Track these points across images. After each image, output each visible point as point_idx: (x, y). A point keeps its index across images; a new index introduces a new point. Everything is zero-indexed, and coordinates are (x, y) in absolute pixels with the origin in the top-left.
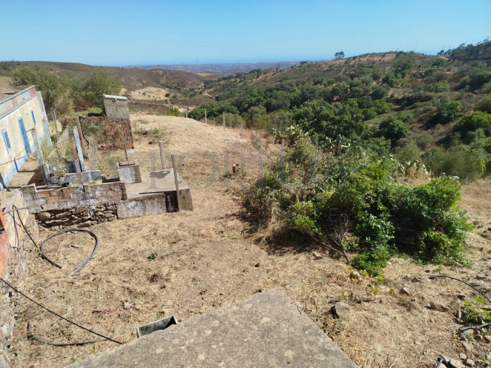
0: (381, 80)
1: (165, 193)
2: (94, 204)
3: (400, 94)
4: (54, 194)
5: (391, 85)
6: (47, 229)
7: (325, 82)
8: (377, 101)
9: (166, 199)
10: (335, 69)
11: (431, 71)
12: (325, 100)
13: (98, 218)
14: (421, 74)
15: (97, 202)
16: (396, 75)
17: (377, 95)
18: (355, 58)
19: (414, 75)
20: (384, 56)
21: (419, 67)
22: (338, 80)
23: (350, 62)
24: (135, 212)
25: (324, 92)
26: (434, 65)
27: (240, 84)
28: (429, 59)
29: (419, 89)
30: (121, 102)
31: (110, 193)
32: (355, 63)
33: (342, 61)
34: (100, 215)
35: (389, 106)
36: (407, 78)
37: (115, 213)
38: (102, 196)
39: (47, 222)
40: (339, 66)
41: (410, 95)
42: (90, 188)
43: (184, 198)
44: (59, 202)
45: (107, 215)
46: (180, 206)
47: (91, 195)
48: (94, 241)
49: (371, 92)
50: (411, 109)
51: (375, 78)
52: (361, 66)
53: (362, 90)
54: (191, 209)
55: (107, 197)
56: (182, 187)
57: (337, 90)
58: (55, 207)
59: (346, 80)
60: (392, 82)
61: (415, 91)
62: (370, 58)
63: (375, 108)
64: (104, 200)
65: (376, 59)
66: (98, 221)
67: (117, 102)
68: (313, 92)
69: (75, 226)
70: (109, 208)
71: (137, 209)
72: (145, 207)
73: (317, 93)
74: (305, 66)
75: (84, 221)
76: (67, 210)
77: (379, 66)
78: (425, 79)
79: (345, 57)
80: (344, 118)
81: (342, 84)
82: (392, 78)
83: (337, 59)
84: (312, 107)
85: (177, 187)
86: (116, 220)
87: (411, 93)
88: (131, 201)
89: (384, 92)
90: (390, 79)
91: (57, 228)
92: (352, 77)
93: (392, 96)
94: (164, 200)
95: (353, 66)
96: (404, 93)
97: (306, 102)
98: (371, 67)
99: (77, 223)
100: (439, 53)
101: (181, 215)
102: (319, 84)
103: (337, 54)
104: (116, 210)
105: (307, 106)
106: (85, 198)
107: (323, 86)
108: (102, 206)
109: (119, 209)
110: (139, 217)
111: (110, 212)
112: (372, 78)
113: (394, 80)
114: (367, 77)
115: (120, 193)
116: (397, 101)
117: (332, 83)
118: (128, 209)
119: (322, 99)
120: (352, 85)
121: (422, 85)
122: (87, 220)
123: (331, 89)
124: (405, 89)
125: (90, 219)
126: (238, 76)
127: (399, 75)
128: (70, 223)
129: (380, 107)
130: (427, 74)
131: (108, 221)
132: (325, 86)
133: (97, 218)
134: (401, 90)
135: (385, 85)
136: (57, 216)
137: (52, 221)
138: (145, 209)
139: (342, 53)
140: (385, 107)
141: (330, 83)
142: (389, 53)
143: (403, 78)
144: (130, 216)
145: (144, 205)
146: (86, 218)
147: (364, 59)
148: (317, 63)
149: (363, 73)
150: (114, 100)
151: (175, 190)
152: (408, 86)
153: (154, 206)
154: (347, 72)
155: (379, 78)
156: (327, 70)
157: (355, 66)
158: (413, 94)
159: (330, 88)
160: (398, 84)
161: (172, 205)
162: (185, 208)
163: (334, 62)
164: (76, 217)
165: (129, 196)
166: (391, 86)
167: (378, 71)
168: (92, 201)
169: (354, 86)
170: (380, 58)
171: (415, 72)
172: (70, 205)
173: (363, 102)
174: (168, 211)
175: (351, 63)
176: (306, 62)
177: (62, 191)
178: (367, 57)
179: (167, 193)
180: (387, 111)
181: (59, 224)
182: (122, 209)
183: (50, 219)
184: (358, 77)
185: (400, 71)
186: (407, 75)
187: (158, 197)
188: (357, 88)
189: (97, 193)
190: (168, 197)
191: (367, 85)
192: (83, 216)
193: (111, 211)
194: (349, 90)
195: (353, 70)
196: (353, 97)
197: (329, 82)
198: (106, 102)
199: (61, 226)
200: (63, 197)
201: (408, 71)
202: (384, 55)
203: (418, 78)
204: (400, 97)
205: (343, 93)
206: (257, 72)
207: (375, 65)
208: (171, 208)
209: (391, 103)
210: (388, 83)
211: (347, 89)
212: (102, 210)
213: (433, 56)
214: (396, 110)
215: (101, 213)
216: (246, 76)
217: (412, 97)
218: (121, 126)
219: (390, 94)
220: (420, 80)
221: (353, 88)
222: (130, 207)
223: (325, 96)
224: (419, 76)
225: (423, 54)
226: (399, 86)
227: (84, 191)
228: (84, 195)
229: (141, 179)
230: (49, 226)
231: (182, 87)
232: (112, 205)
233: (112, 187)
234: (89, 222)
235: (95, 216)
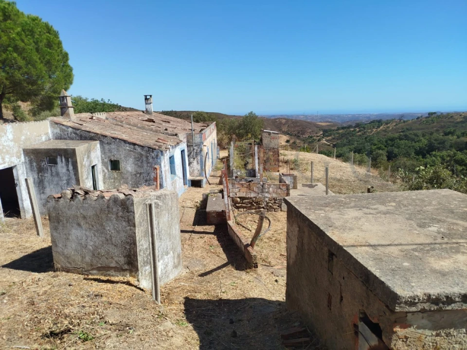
2: (267, 197)
4: (244, 185)
6: (236, 210)
13: (269, 208)
15: (270, 196)
30: (275, 135)
31: (279, 191)
34: (270, 206)
38: (273, 192)
39: (237, 205)
42: (266, 185)
44: (246, 192)
45: (275, 207)
47: (266, 190)
55: (276, 193)
58: (243, 195)
64: (274, 196)
66: (268, 210)
67: (272, 135)
69: (253, 211)
70: (276, 202)
75: (259, 208)
76: (251, 198)
91: (242, 210)
99: (255, 209)
104: (281, 204)
106: (262, 192)
108: (273, 199)
109: (283, 204)
111: (277, 205)
115: (286, 192)
122: (261, 208)
125: (263, 208)
128: (250, 208)
131: (275, 211)
136: (244, 201)
137: (240, 205)
146: (261, 206)
150: (269, 134)
164: (255, 205)
168: (266, 195)
172: (252, 195)
177: (249, 184)
181: (244, 207)
183: (239, 203)
189: (271, 189)
192: (259, 204)
198: (265, 135)
199: (245, 209)
200: (250, 189)
212: (272, 202)
215: (271, 204)
227: (263, 186)
228: (262, 189)
229: (297, 186)
230: (238, 208)
231: (301, 134)
232: (279, 200)
233: (281, 187)
234: (262, 210)
235: (267, 205)
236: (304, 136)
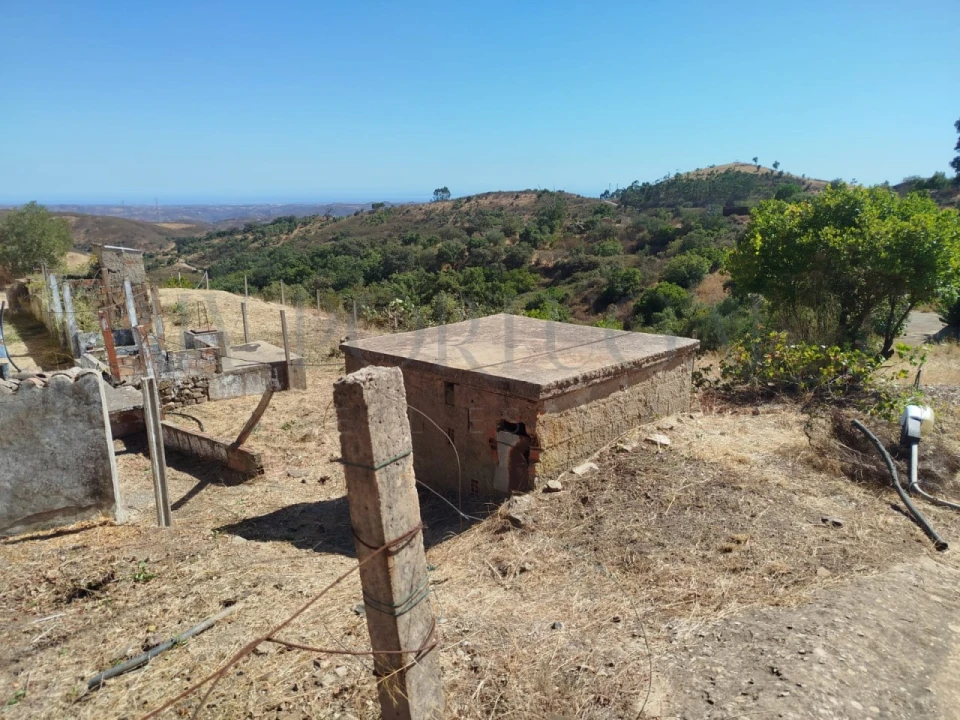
0: (518, 237)
1: (271, 364)
2: (179, 377)
3: (549, 260)
4: (129, 362)
5: (535, 244)
7: (423, 240)
8: (515, 271)
9: (273, 372)
10: (437, 217)
11: (592, 222)
12: (427, 271)
13: (185, 399)
14: (578, 227)
15: (183, 375)
16: (540, 229)
17: (514, 262)
18: (469, 199)
19: (569, 229)
20: (517, 197)
21: (575, 216)
22: (447, 236)
23: (461, 206)
24: (232, 391)
25: (422, 258)
26: (596, 213)
27: (256, 245)
28: (587, 205)
29: (578, 251)
30: (132, 256)
31: (201, 363)
32: (470, 208)
33: (447, 204)
34: (187, 395)
35: (535, 279)
36: (558, 234)
37: (206, 392)
38: (190, 366)
40: (443, 213)
41: (566, 261)
42: (175, 356)
43: (295, 371)
44: (134, 375)
45: (196, 395)
46: (291, 382)
47: (176, 365)
49: (504, 257)
50: (569, 283)
51: (508, 233)
52: (481, 213)
53: (488, 253)
54: (305, 388)
55: (196, 368)
56: (293, 356)
57: (446, 253)
59: (459, 237)
60: (536, 240)
61: (572, 254)
62: (495, 201)
63: (513, 284)
64: (193, 373)
65: (505, 202)
66: (183, 402)
67: (126, 256)
68: (404, 257)
70: (198, 384)
71: (235, 386)
72: (245, 385)
73: (411, 259)
74: (379, 212)
77: (511, 213)
78: (585, 235)
79: (451, 197)
80: (473, 288)
81: (454, 243)
82: (535, 233)
83: (437, 201)
84: (405, 283)
85: (287, 355)
86: (207, 402)
87: (566, 257)
88: (227, 374)
89: (524, 257)
90: (532, 234)
92: (470, 231)
93: (538, 263)
94: (270, 374)
95: (467, 214)
96: (556, 257)
97: (394, 276)
98: (498, 216)
100: (602, 195)
101: (293, 394)
102: (412, 244)
103: (437, 191)
104: (207, 388)
105: (396, 281)
106: (168, 369)
107: (420, 247)
108: (190, 381)
109: (211, 386)
110: (236, 397)
111: (199, 390)
112: (503, 233)
113: (538, 236)
114: (495, 232)
115: (214, 363)
116: (547, 272)
117: (436, 242)
118: (224, 386)
119: (422, 269)
120: (471, 245)
121: (582, 245)
122: (170, 401)
123: (436, 252)
124: (559, 251)
125: (173, 400)
126: (249, 228)
127: (546, 229)
129: (522, 281)
130: (587, 226)
131: (197, 403)
132: (425, 247)
133: (183, 398)
134: (551, 253)
135: (525, 244)
138: (244, 387)
139: (445, 190)
140: (529, 280)
141: (432, 242)
142: (526, 192)
143: (551, 233)
144: (226, 395)
145: (244, 381)
146: (170, 397)
147: (484, 202)
148: (402, 206)
149: (487, 225)
151: (284, 359)
152: (561, 247)
153: (256, 382)
154: (458, 225)
155: (514, 233)
156: (423, 220)
157: (471, 213)
158: (570, 258)
159: (434, 250)
160: (545, 244)
161: (280, 381)
162: (296, 386)
163: (433, 206)
165: (225, 370)
166: (535, 246)
167: (511, 221)
168: (177, 374)
169: (476, 246)
170: (511, 200)
171: (568, 223)
173: (493, 274)
175: (463, 208)
176: (382, 205)
178: (490, 198)
179: (274, 365)
180: (532, 288)
182: (215, 386)
184: (480, 231)
185: (545, 222)
186: (557, 228)
187: (262, 369)
188: (481, 250)
189: (184, 362)
190: (275, 369)
191: (495, 245)
192: (165, 394)
193: (201, 389)
194: (467, 254)
195: (469, 221)
196: (475, 264)
197: (430, 240)
201: (558, 221)
202: (517, 195)
203: (575, 234)
204: (551, 265)
205: (457, 259)
206: (287, 222)
207: (503, 212)
208: (279, 385)
209: (538, 275)
210: (530, 242)
211: (463, 252)
212: (190, 386)
213: (593, 199)
214: (546, 285)
215: (187, 391)
216: (266, 230)
217: (568, 263)
219: (534, 259)
220: (577, 236)
221: (473, 250)
222: (225, 383)
223: (427, 264)
224: (575, 230)
225: (578, 196)
226: (547, 246)
227: (167, 359)
228: (168, 366)
232: (203, 380)
233: (204, 355)
234: (172, 403)
235: (180, 395)
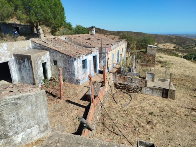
2: (134, 85)
4: (122, 78)
6: (116, 89)
9: (163, 91)
13: (134, 91)
15: (135, 85)
24: (148, 93)
30: (154, 48)
31: (141, 83)
37: (141, 91)
38: (138, 83)
39: (117, 87)
42: (134, 79)
43: (171, 93)
45: (137, 91)
46: (168, 96)
47: (134, 81)
48: (130, 99)
54: (174, 100)
55: (139, 84)
56: (173, 88)
58: (121, 82)
64: (138, 85)
66: (134, 92)
67: (153, 48)
69: (125, 91)
70: (139, 88)
71: (150, 92)
72: (153, 92)
75: (129, 90)
76: (124, 85)
85: (169, 88)
86: (140, 94)
88: (148, 88)
91: (120, 90)
94: (162, 91)
99: (126, 90)
101: (168, 100)
104: (141, 90)
106: (131, 82)
108: (137, 87)
109: (142, 90)
110: (149, 95)
111: (139, 90)
115: (144, 84)
125: (131, 90)
128: (124, 89)
131: (137, 93)
136: (121, 85)
137: (119, 87)
138: (153, 93)
144: (146, 94)
146: (130, 89)
150: (151, 47)
151: (168, 88)
153: (157, 93)
161: (165, 95)
162: (171, 98)
164: (127, 88)
165: (148, 86)
168: (133, 84)
172: (126, 83)
174: (162, 97)
177: (124, 77)
179: (164, 89)
181: (121, 89)
182: (144, 90)
183: (118, 86)
187: (160, 90)
189: (136, 81)
190: (164, 91)
192: (129, 88)
198: (148, 48)
199: (121, 90)
200: (124, 80)
208: (164, 96)
212: (136, 88)
215: (135, 89)
218: (151, 57)
222: (147, 90)
227: (132, 79)
228: (131, 81)
229: (154, 80)
230: (118, 88)
231: (183, 44)
232: (140, 87)
233: (142, 81)
234: (130, 91)
235: (133, 89)
236: (184, 45)
